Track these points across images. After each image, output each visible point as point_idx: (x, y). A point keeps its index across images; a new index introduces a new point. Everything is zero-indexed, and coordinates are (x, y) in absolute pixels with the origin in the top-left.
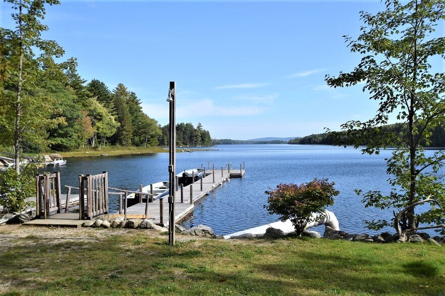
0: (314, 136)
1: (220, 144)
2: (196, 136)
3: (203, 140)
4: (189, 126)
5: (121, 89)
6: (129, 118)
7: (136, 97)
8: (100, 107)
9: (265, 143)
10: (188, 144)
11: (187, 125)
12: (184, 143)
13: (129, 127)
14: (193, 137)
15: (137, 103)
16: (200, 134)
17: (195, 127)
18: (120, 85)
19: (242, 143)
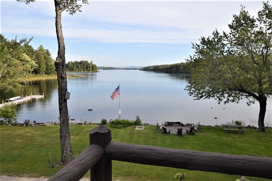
0: (150, 67)
1: (107, 69)
2: (89, 67)
3: (93, 69)
4: (87, 62)
5: (41, 48)
6: (43, 62)
7: (49, 52)
8: (27, 58)
9: (129, 69)
10: (86, 70)
11: (85, 61)
12: (83, 70)
13: (44, 66)
14: (88, 67)
15: (49, 55)
16: (91, 66)
17: (89, 62)
18: (41, 46)
19: (119, 69)
